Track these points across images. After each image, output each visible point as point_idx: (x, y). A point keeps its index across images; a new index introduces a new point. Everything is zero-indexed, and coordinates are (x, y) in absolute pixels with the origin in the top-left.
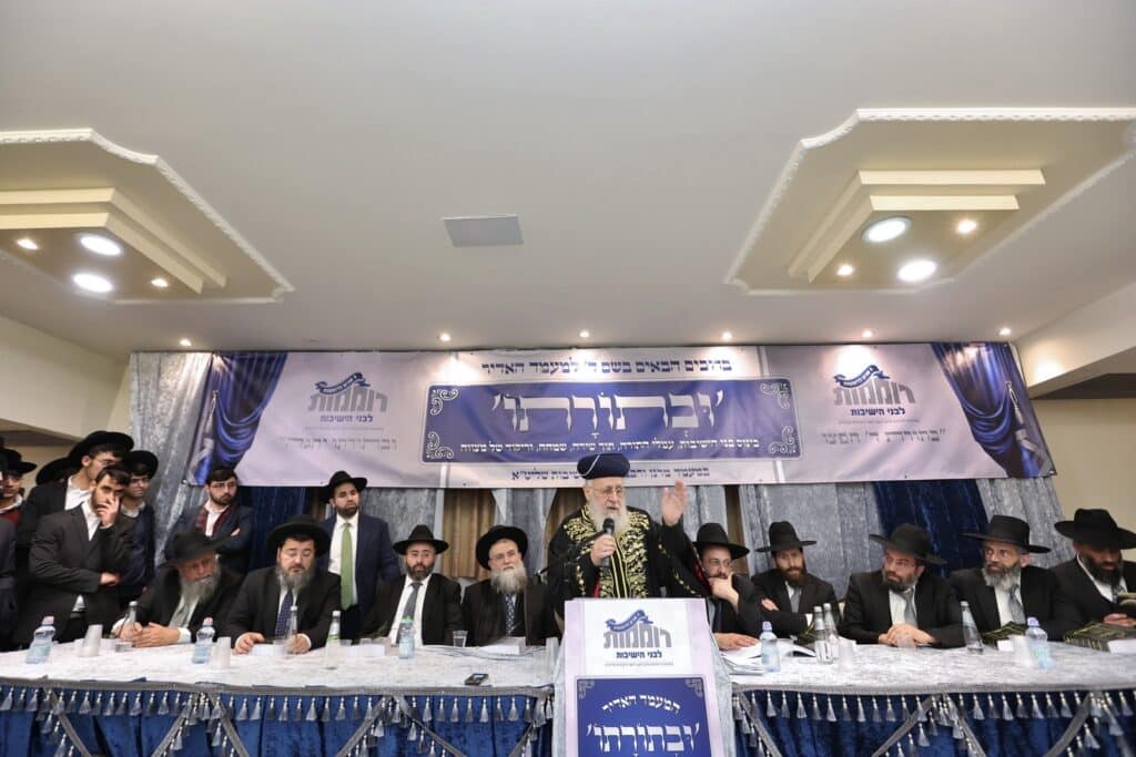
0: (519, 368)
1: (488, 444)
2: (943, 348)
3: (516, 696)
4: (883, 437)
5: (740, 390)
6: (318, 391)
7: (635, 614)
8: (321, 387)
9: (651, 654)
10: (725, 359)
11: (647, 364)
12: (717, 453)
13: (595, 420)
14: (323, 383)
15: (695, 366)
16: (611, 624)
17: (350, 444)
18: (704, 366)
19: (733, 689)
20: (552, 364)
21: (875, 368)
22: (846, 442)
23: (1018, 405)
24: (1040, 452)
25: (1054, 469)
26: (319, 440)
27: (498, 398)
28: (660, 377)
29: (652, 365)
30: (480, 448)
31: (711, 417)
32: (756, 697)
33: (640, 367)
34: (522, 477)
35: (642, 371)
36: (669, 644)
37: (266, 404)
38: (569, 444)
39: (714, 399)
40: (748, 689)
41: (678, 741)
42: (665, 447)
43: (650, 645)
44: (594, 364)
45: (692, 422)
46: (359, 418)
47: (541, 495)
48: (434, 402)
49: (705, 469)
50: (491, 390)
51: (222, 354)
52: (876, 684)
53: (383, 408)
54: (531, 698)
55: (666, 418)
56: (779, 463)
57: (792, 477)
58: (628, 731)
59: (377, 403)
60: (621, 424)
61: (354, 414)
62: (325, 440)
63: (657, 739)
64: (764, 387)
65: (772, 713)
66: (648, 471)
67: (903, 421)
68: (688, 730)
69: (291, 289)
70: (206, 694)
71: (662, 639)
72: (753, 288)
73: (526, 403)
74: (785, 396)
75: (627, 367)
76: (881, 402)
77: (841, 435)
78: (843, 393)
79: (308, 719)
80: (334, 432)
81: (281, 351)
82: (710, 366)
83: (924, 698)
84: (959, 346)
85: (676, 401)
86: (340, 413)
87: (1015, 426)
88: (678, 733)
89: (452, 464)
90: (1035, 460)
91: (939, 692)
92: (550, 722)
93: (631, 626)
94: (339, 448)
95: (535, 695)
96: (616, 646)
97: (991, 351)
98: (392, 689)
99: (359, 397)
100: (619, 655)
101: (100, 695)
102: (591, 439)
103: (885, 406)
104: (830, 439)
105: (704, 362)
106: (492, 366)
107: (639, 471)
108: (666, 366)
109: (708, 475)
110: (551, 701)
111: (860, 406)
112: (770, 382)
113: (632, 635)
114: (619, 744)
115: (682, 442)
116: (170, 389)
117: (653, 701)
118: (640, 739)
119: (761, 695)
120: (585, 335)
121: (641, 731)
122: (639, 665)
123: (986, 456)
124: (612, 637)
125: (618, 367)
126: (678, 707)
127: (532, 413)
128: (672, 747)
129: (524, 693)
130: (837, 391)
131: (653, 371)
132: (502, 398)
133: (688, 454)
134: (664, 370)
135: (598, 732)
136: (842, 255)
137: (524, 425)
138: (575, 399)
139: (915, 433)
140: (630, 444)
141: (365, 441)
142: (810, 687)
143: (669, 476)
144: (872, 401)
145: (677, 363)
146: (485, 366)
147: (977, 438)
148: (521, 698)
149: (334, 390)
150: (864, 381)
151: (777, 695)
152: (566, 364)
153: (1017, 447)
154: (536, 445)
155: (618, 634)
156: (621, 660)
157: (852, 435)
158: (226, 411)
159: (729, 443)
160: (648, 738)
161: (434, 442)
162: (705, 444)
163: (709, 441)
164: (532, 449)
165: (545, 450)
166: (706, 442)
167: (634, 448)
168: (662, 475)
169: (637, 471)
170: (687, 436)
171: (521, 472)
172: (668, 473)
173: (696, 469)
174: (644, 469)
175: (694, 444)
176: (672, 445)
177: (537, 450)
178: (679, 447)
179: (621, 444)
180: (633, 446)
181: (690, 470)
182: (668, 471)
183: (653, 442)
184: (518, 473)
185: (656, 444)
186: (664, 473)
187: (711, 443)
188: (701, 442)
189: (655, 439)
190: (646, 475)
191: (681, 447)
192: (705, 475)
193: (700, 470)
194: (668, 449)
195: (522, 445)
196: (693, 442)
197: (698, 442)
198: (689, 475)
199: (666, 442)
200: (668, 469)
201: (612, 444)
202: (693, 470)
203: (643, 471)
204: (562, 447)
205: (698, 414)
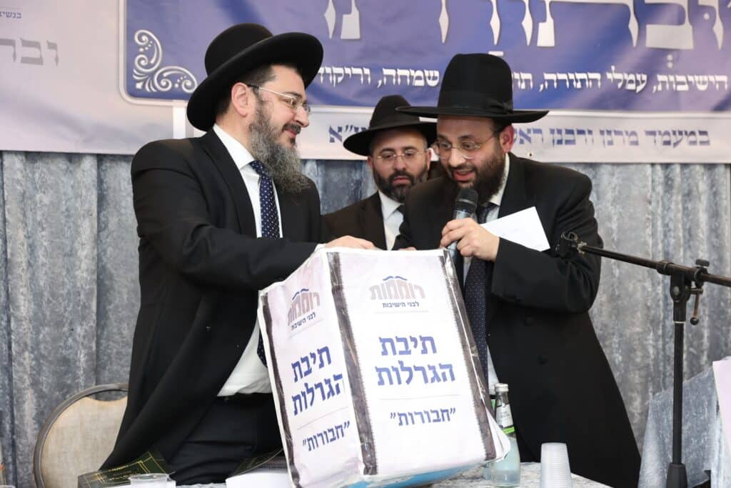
13: (495, 23)
31: (719, 28)
42: (631, 87)
45: (682, 37)
49: (703, 133)
55: (633, 25)
60: (547, 35)
66: (596, 134)
107: (581, 132)
109: (707, 143)
115: (661, 78)
133: (673, 101)
137: (352, 26)
140: (562, 76)
143: (636, 143)
154: (377, 71)
161: (149, 54)
162: (704, 83)
163: (712, 78)
164: (369, 79)
165: (397, 82)
166: (706, 78)
167: (573, 85)
168: (624, 141)
169: (576, 132)
170: (670, 65)
171: (347, 127)
172: (633, 138)
173: (686, 133)
174: (591, 129)
175: (683, 83)
176: (643, 82)
177: (380, 82)
178: (655, 88)
179: (548, 76)
180: (571, 81)
181: (674, 133)
182: (634, 133)
183: (609, 76)
184: (340, 129)
185: (614, 79)
186: (626, 137)
187: (716, 82)
188: (696, 77)
189: (613, 68)
190: (593, 141)
191: (660, 88)
192: (702, 143)
193: (693, 133)
194: (635, 90)
195: (348, 71)
196: (681, 78)
197: (691, 78)
198: (672, 143)
199: (632, 77)
200: (633, 130)
201: (528, 76)
202: (681, 133)
203: (587, 133)
204: (429, 78)
205: (691, 22)
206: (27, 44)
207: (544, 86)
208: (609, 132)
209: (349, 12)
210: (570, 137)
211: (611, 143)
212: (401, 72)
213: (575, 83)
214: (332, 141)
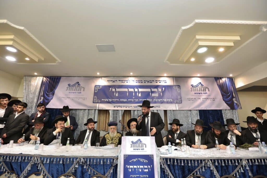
0: (116, 81)
1: (108, 99)
2: (217, 79)
3: (109, 158)
4: (202, 99)
5: (168, 87)
6: (68, 86)
7: (138, 140)
8: (69, 85)
9: (141, 149)
10: (165, 80)
11: (146, 81)
12: (162, 102)
13: (134, 94)
14: (70, 84)
15: (158, 82)
16: (132, 142)
17: (75, 99)
18: (160, 82)
19: (160, 158)
20: (124, 81)
21: (201, 83)
22: (193, 100)
23: (234, 92)
24: (238, 104)
25: (241, 108)
26: (68, 98)
27: (111, 89)
28: (149, 84)
29: (148, 81)
30: (106, 100)
31: (161, 94)
32: (165, 160)
33: (145, 82)
34: (116, 107)
35: (145, 83)
36: (146, 147)
37: (56, 89)
38: (127, 100)
39: (162, 90)
40: (163, 158)
41: (147, 169)
43: (141, 147)
44: (134, 81)
45: (156, 95)
46: (78, 93)
48: (96, 89)
49: (159, 106)
50: (110, 87)
51: (46, 77)
52: (193, 157)
53: (84, 90)
54: (113, 159)
55: (150, 94)
56: (177, 105)
57: (180, 108)
58: (135, 167)
59: (82, 89)
60: (140, 95)
61: (77, 92)
62: (70, 98)
63: (142, 169)
64: (174, 87)
65: (169, 163)
67: (207, 96)
68: (149, 167)
69: (60, 61)
70: (36, 157)
71: (144, 146)
72: (171, 63)
73: (118, 90)
74: (179, 89)
75: (142, 82)
76: (202, 91)
77: (191, 99)
78: (193, 89)
79: (60, 163)
80: (72, 96)
81: (60, 77)
82: (161, 82)
83: (204, 160)
84: (221, 78)
85: (153, 90)
86: (73, 91)
87: (233, 97)
88: (147, 167)
89: (100, 104)
90: (237, 106)
91: (208, 159)
92: (117, 165)
93: (137, 143)
94: (73, 99)
95: (114, 158)
96: (133, 147)
97: (228, 80)
98: (80, 156)
99: (78, 88)
100: (134, 149)
101: (11, 157)
102: (132, 99)
103: (203, 92)
104: (189, 100)
105: (160, 81)
106: (110, 81)
108: (151, 82)
110: (118, 160)
111: (197, 92)
112: (175, 86)
113: (137, 145)
114: (133, 170)
115: (154, 100)
116: (33, 85)
117: (141, 160)
118: (138, 168)
119: (166, 159)
120: (131, 74)
121: (138, 167)
122: (139, 152)
123: (225, 104)
124: (132, 145)
125: (139, 82)
126: (147, 161)
127: (119, 92)
128: (145, 170)
129: (111, 158)
130: (191, 88)
131: (148, 83)
132: (112, 89)
133: (155, 102)
134: (151, 83)
135: (128, 167)
136: (192, 56)
137: (117, 95)
138: (129, 89)
139: (209, 98)
141: (79, 98)
142: (178, 157)
144: (200, 91)
145: (154, 81)
146: (108, 81)
147: (224, 100)
148: (110, 159)
149: (72, 86)
150: (198, 86)
151: (170, 159)
152: (127, 81)
153: (233, 102)
154: (120, 100)
155: (134, 145)
156: (135, 150)
157: (194, 99)
158: (46, 90)
159: (165, 100)
160: (140, 168)
161: (95, 99)
162: (159, 100)
165: (122, 101)
170: (155, 98)
179: (140, 100)
187: (161, 100)
192: (159, 107)
193: (158, 106)
195: (116, 100)
196: (157, 100)
201: (137, 100)
205: (158, 93)
206: (84, 98)
214: (114, 107)
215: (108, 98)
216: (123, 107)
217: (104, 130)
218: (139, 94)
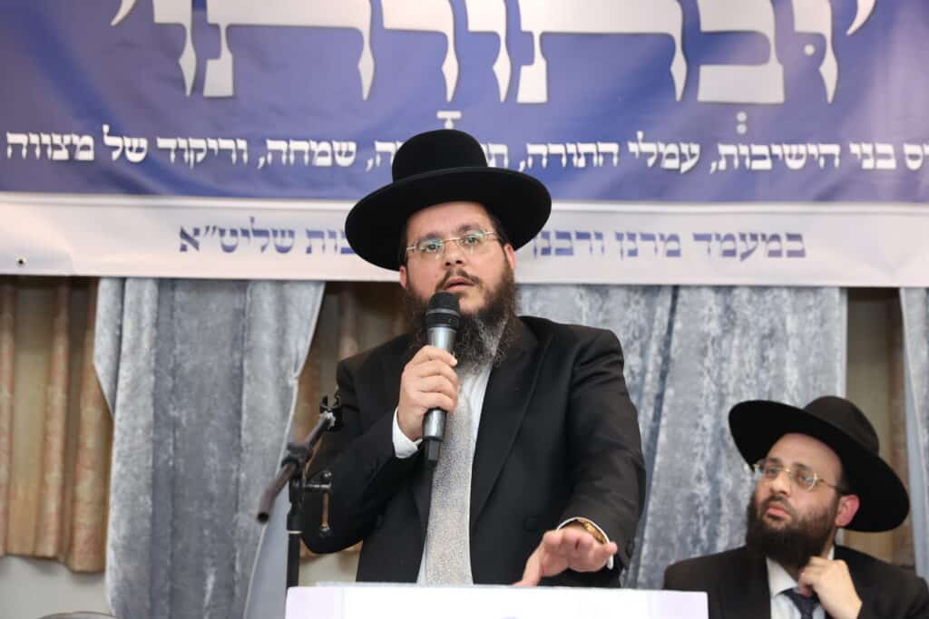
1: (97, 137)
12: (836, 187)
13: (450, 68)
30: (72, 148)
31: (829, 68)
34: (209, 243)
42: (670, 164)
45: (761, 84)
47: (266, 302)
49: (793, 237)
55: (679, 68)
60: (534, 85)
66: (609, 238)
85: (716, 13)
107: (583, 236)
109: (800, 254)
115: (725, 149)
127: (245, 38)
133: (741, 186)
137: (220, 77)
140: (557, 149)
143: (674, 253)
154: (257, 144)
159: (877, 156)
162: (799, 157)
163: (813, 149)
164: (245, 157)
165: (288, 160)
166: (802, 149)
167: (572, 163)
168: (656, 250)
169: (573, 236)
170: (742, 129)
171: (208, 228)
172: (673, 246)
173: (764, 237)
174: (599, 230)
175: (762, 157)
176: (692, 156)
177: (262, 161)
178: (714, 165)
179: (533, 149)
180: (570, 156)
181: (743, 237)
182: (674, 238)
183: (633, 147)
184: (197, 232)
185: (641, 153)
186: (660, 244)
187: (820, 155)
188: (787, 149)
189: (640, 135)
190: (603, 249)
191: (723, 165)
192: (792, 254)
193: (776, 237)
194: (679, 170)
195: (213, 144)
196: (760, 150)
197: (777, 150)
198: (739, 252)
199: (673, 148)
200: (674, 232)
201: (501, 149)
202: (754, 237)
203: (593, 237)
204: (340, 153)
205: (780, 60)
207: (527, 165)
208: (632, 237)
209: (216, 55)
210: (564, 244)
211: (633, 253)
212: (297, 145)
213: (575, 159)
214: (184, 249)
215: (92, 116)
216: (301, 241)
217: (49, 549)
218: (525, 70)
